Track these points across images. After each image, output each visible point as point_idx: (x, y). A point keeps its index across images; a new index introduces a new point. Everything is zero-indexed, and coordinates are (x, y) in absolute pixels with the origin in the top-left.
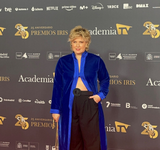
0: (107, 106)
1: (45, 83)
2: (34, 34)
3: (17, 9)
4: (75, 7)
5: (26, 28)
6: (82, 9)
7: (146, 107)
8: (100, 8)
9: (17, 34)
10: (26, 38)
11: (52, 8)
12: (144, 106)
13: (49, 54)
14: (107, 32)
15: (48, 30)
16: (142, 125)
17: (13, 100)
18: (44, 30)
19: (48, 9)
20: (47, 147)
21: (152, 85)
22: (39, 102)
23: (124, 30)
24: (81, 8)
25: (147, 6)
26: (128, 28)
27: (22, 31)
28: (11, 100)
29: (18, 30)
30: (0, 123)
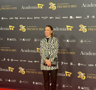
0: (62, 64)
1: (33, 52)
2: (28, 30)
3: (20, 18)
6: (51, 18)
7: (80, 65)
8: (59, 18)
9: (20, 30)
10: (24, 31)
11: (37, 18)
12: (79, 64)
13: (35, 39)
14: (62, 29)
15: (35, 28)
16: (78, 73)
18: (33, 28)
19: (35, 18)
21: (83, 54)
22: (30, 62)
24: (50, 18)
25: (81, 18)
26: (72, 27)
27: (23, 28)
28: (17, 60)
29: (21, 28)
30: (12, 71)
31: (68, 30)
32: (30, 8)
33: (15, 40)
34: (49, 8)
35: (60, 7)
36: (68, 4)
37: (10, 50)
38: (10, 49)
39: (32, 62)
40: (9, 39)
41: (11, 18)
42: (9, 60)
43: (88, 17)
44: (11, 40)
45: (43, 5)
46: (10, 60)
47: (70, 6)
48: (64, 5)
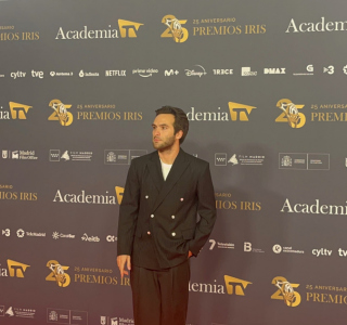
0: (211, 248)
1: (101, 204)
2: (82, 117)
3: (52, 74)
4: (156, 71)
5: (69, 106)
6: (169, 74)
7: (280, 250)
8: (200, 74)
9: (52, 118)
10: (68, 124)
11: (116, 72)
12: (277, 249)
13: (108, 152)
14: (212, 115)
15: (108, 110)
16: (273, 282)
17: (44, 235)
18: (100, 111)
19: (108, 73)
20: (103, 319)
21: (291, 210)
22: (90, 239)
23: (242, 114)
24: (167, 73)
25: (283, 72)
26: (249, 109)
27: (62, 111)
28: (40, 235)
29: (54, 110)
30: (20, 274)
31: (234, 118)
32: (88, 35)
33: (30, 155)
34: (163, 36)
35: (202, 31)
36: (234, 20)
37: (14, 195)
38: (12, 191)
39: (97, 239)
40: (10, 155)
41: (15, 75)
42: (8, 235)
43: (310, 68)
44: (15, 156)
45: (137, 26)
46: (13, 233)
47: (243, 29)
48: (218, 25)
